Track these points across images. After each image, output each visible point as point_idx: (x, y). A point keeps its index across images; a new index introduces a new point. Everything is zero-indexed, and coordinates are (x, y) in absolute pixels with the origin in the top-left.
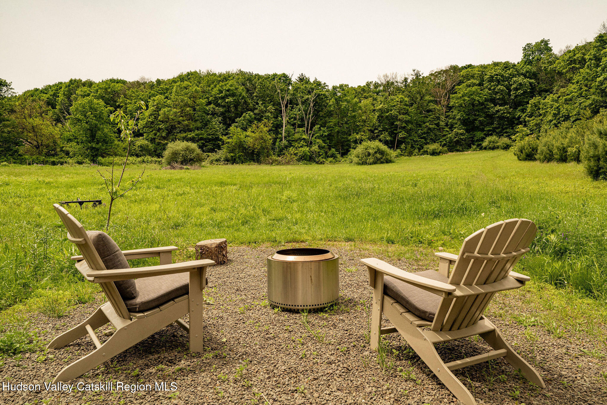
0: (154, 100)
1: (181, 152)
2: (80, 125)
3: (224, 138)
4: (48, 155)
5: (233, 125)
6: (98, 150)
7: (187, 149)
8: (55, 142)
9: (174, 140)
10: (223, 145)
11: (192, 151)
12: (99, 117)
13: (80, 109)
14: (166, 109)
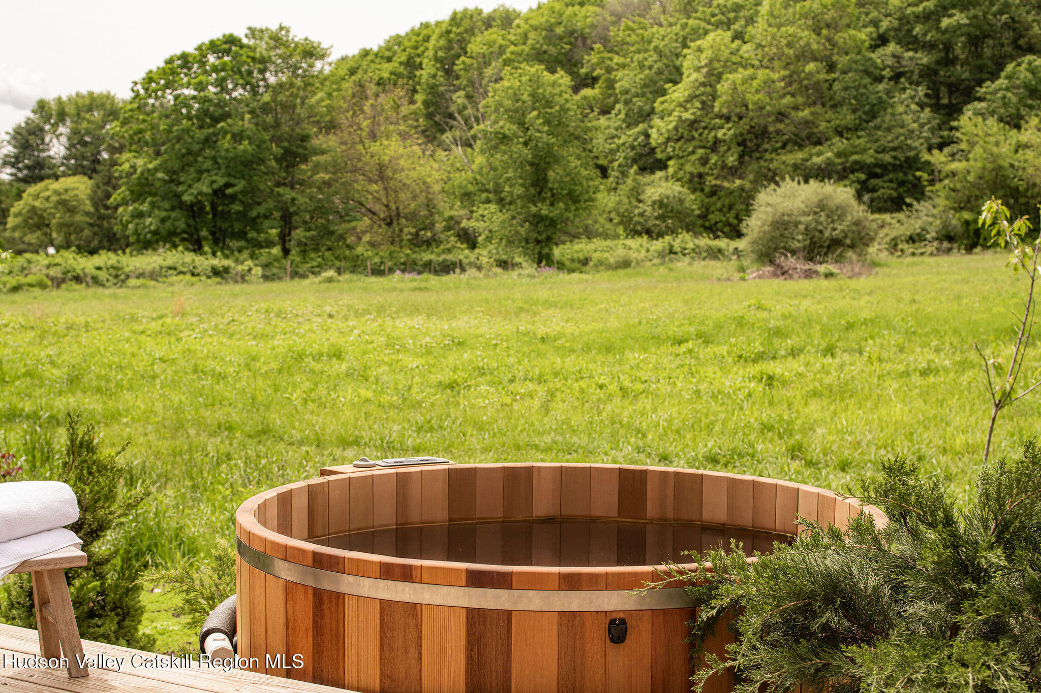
0: (700, 50)
1: (802, 219)
2: (505, 153)
3: (938, 158)
4: (418, 242)
5: (969, 111)
6: (552, 223)
7: (822, 206)
8: (429, 205)
9: (772, 178)
10: (932, 182)
11: (837, 213)
12: (555, 123)
13: (508, 103)
14: (739, 75)
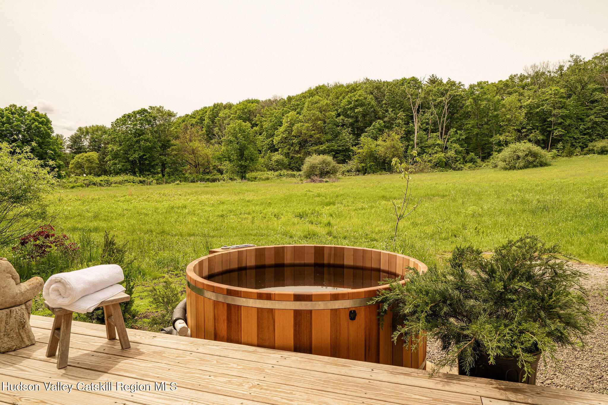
0: (287, 117)
1: (319, 166)
2: (231, 146)
3: (355, 148)
4: (204, 173)
5: (363, 135)
6: (246, 167)
7: (324, 162)
8: (208, 162)
9: (309, 154)
10: (353, 155)
11: (328, 164)
12: (246, 137)
13: (232, 131)
14: (299, 125)
